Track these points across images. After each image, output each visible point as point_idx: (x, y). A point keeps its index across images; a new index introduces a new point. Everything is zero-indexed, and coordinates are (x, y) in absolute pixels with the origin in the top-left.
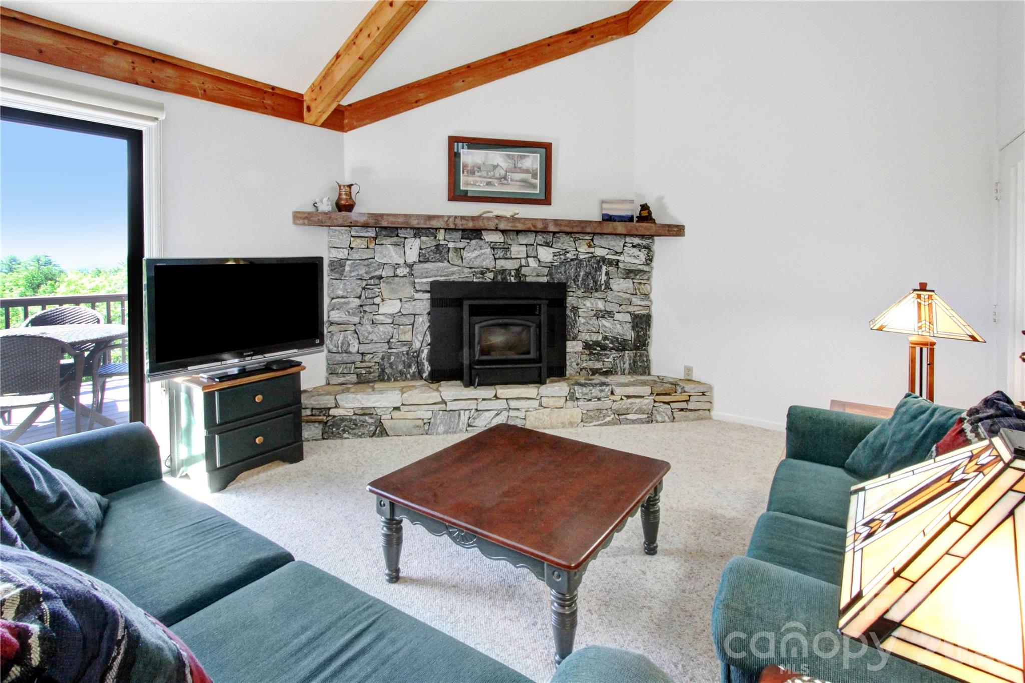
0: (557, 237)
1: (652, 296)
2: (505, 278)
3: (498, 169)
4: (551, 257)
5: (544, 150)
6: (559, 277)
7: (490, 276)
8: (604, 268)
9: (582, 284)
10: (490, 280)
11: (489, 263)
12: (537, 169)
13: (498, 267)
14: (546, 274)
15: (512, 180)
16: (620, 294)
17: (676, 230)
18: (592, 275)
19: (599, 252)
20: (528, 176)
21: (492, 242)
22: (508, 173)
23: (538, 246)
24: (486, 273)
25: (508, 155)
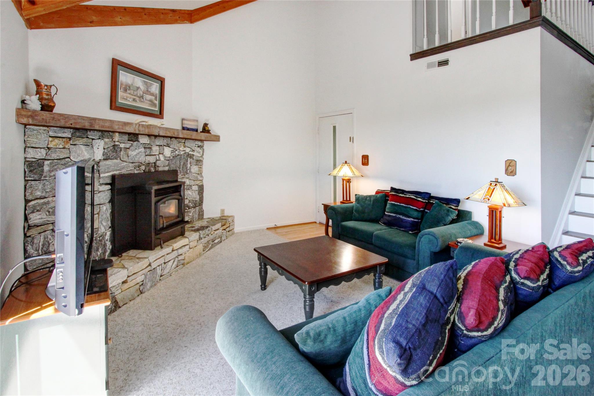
0: (172, 141)
1: (203, 174)
2: (149, 169)
3: (139, 90)
4: (170, 154)
5: (160, 82)
6: (173, 167)
7: (143, 168)
8: (189, 159)
9: (182, 170)
10: (143, 171)
11: (142, 159)
12: (157, 94)
13: (147, 162)
14: (167, 165)
15: (146, 100)
16: (194, 174)
18: (185, 164)
19: (188, 150)
20: (153, 98)
21: (143, 144)
22: (144, 94)
23: (164, 147)
24: (141, 166)
25: (144, 81)
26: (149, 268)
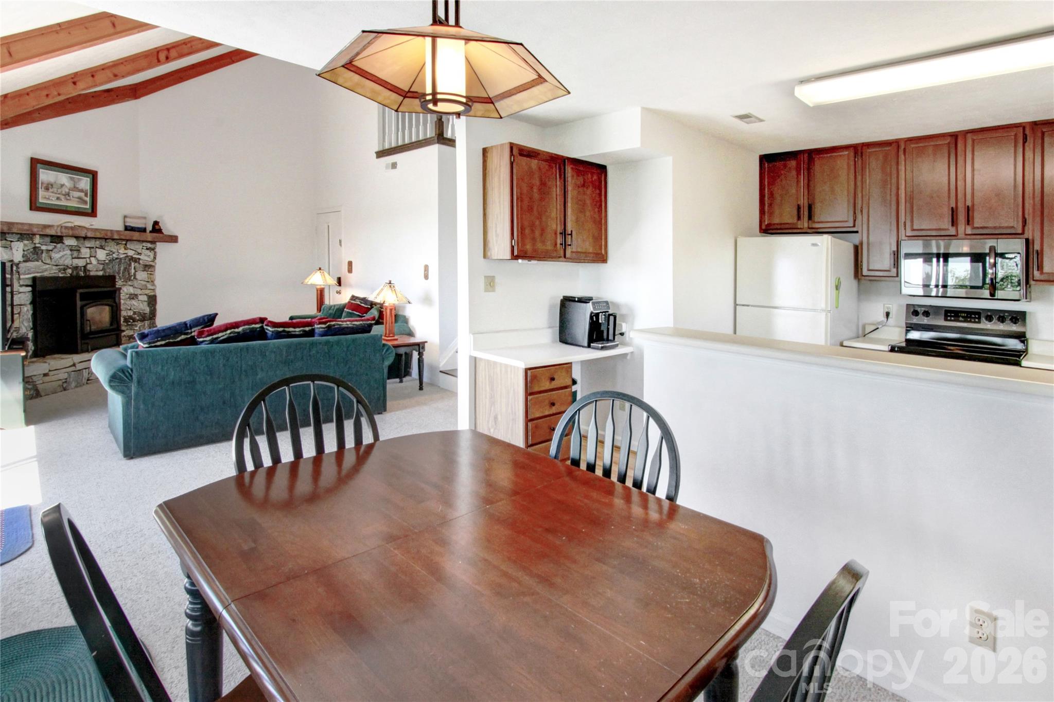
0: (108, 242)
1: (156, 282)
2: (78, 273)
3: (64, 187)
4: (105, 257)
5: (91, 175)
6: (109, 272)
7: (70, 271)
8: (133, 264)
9: (123, 276)
10: (69, 275)
11: (68, 261)
12: (87, 190)
13: (74, 265)
14: (101, 269)
15: (73, 197)
16: (142, 282)
17: (173, 239)
18: (127, 270)
19: (131, 253)
20: (82, 195)
21: (70, 246)
22: (70, 192)
23: (97, 249)
24: (66, 269)
25: (71, 178)
26: (73, 368)
